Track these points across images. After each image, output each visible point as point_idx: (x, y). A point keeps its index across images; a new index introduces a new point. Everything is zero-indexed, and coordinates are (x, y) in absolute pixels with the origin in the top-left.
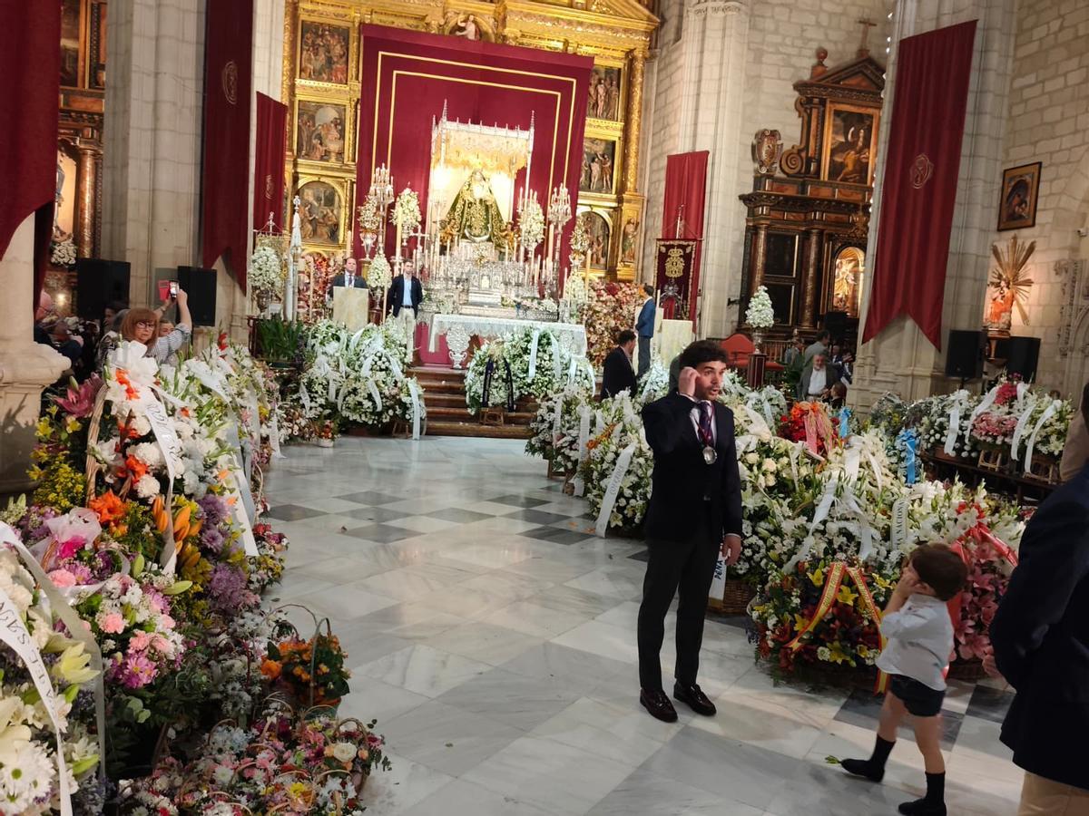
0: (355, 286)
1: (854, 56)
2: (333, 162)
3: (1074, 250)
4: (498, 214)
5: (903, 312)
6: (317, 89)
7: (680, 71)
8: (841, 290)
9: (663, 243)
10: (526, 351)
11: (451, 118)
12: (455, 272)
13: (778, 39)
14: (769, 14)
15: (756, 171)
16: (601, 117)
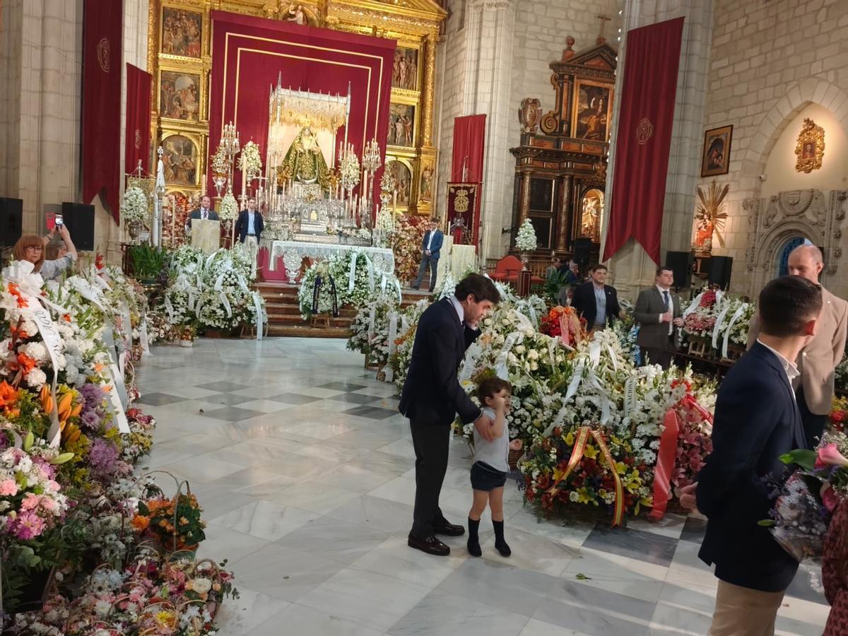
0: (209, 218)
1: (594, 43)
2: (190, 120)
3: (757, 191)
4: (324, 162)
5: (632, 239)
6: (176, 61)
7: (463, 53)
8: (587, 222)
9: (452, 185)
10: (347, 269)
11: (285, 86)
12: (289, 207)
13: (537, 29)
14: (530, 10)
15: (522, 130)
16: (403, 87)
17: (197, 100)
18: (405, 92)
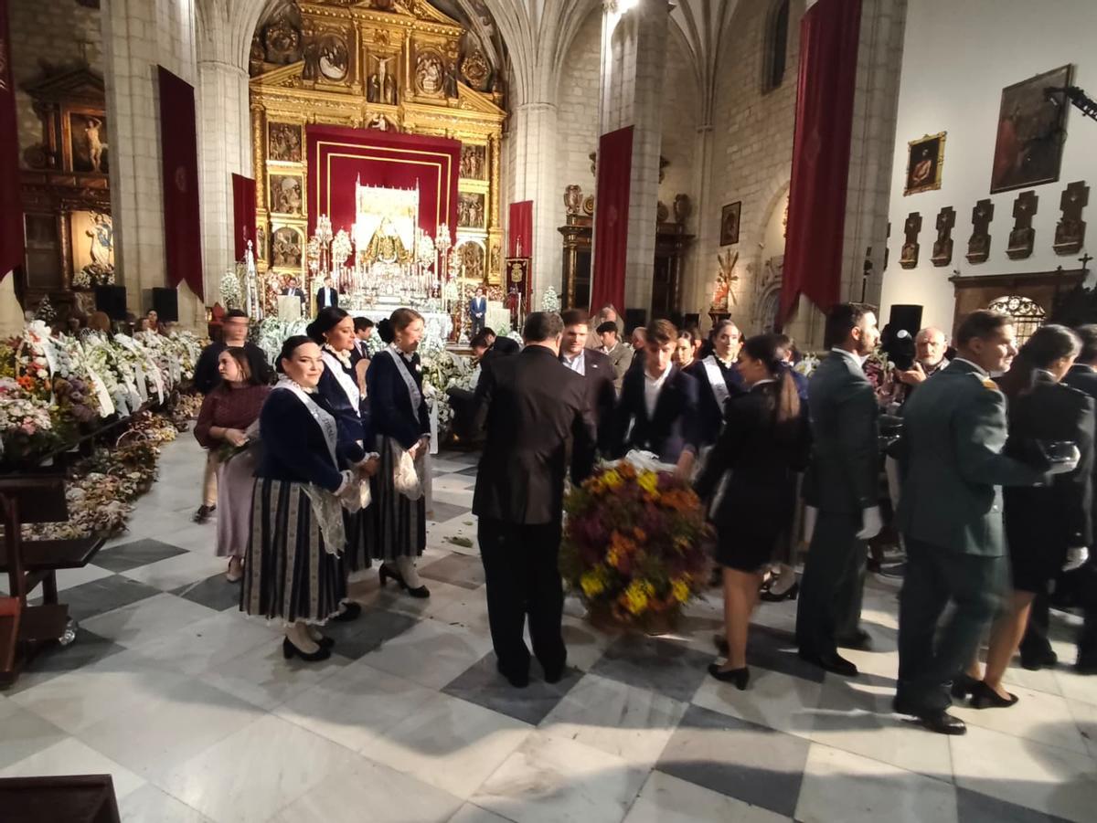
2: (295, 214)
3: (758, 256)
4: (402, 245)
6: (281, 167)
9: (509, 260)
11: (364, 184)
14: (571, 110)
15: (567, 212)
16: (475, 178)
17: (300, 197)
18: (476, 182)
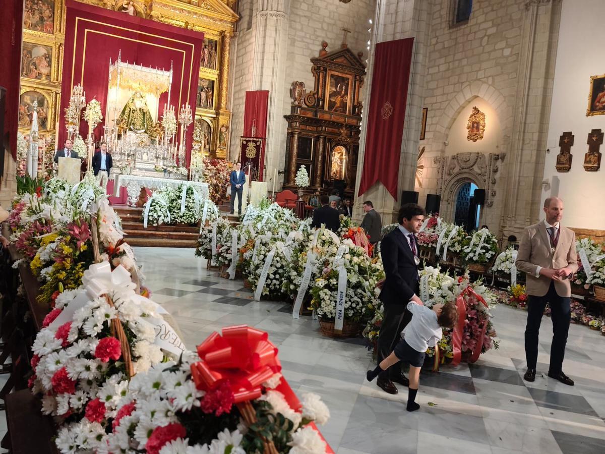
0: (72, 157)
1: (340, 47)
2: (43, 80)
3: (443, 152)
4: (150, 118)
5: (378, 182)
6: (33, 35)
7: (251, 46)
8: (335, 168)
9: (244, 139)
10: (179, 197)
11: (123, 60)
12: (127, 150)
13: (303, 34)
14: (298, 21)
15: (292, 103)
16: (206, 67)
17: (50, 65)
18: (207, 70)
